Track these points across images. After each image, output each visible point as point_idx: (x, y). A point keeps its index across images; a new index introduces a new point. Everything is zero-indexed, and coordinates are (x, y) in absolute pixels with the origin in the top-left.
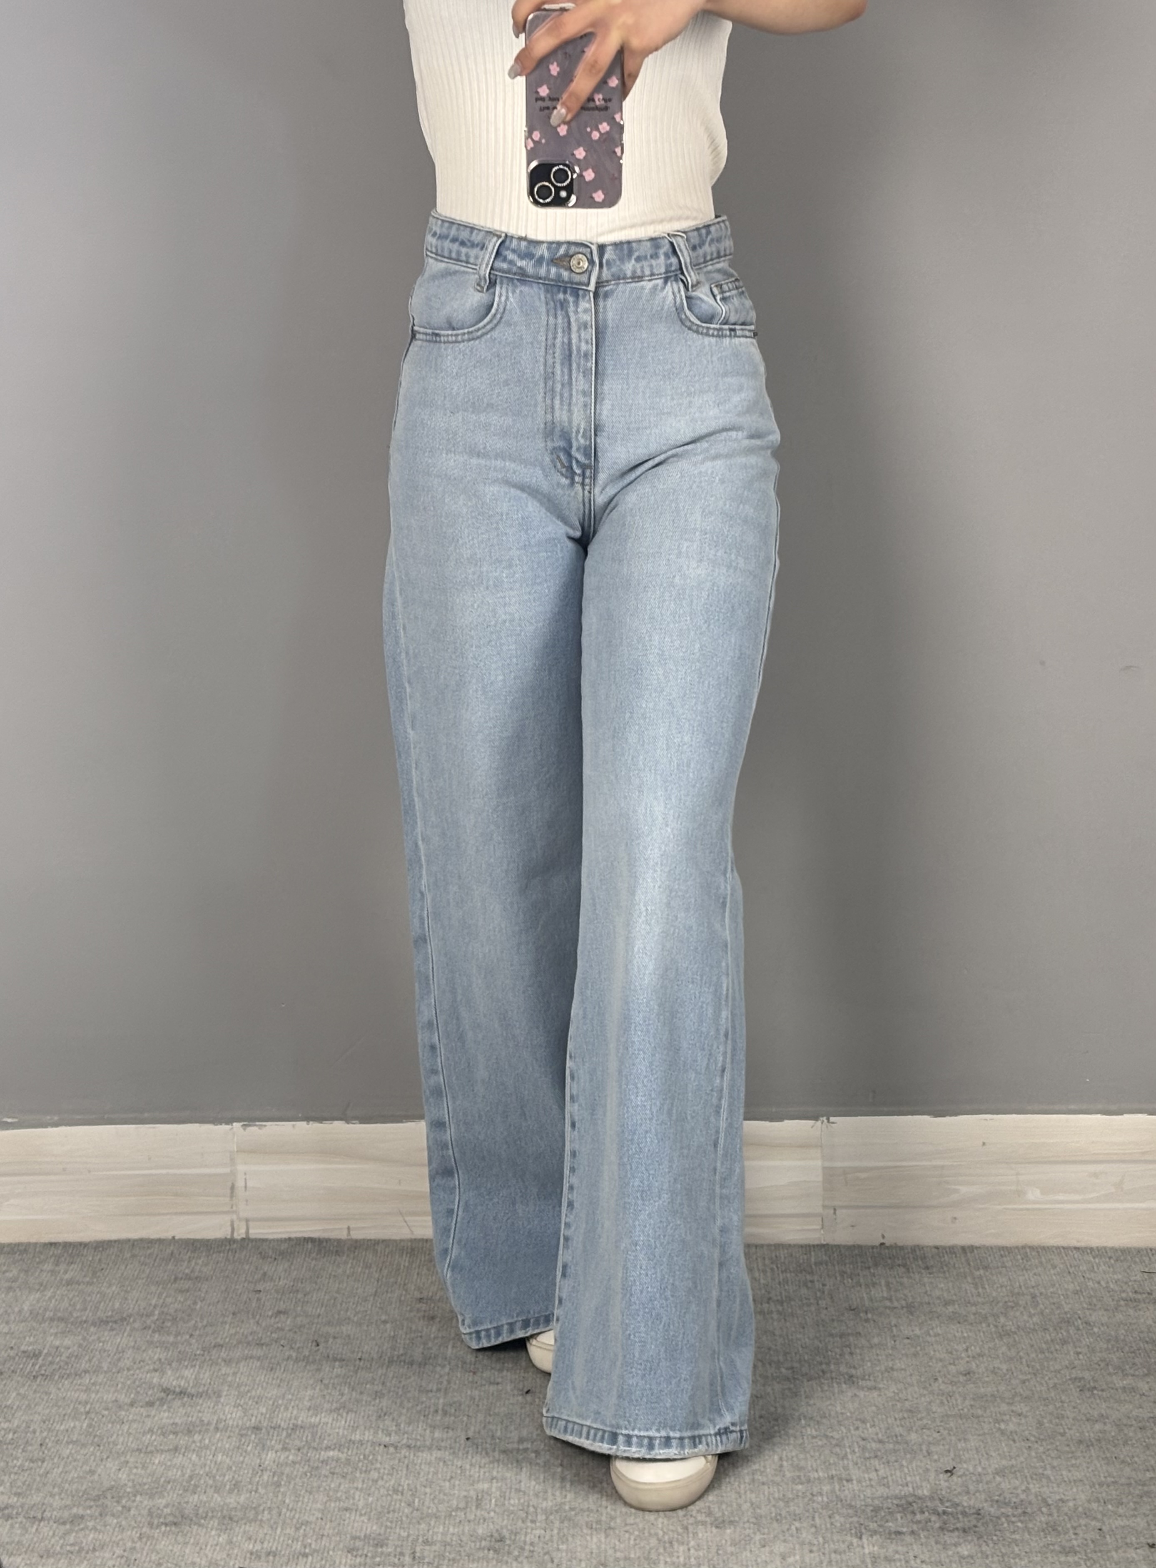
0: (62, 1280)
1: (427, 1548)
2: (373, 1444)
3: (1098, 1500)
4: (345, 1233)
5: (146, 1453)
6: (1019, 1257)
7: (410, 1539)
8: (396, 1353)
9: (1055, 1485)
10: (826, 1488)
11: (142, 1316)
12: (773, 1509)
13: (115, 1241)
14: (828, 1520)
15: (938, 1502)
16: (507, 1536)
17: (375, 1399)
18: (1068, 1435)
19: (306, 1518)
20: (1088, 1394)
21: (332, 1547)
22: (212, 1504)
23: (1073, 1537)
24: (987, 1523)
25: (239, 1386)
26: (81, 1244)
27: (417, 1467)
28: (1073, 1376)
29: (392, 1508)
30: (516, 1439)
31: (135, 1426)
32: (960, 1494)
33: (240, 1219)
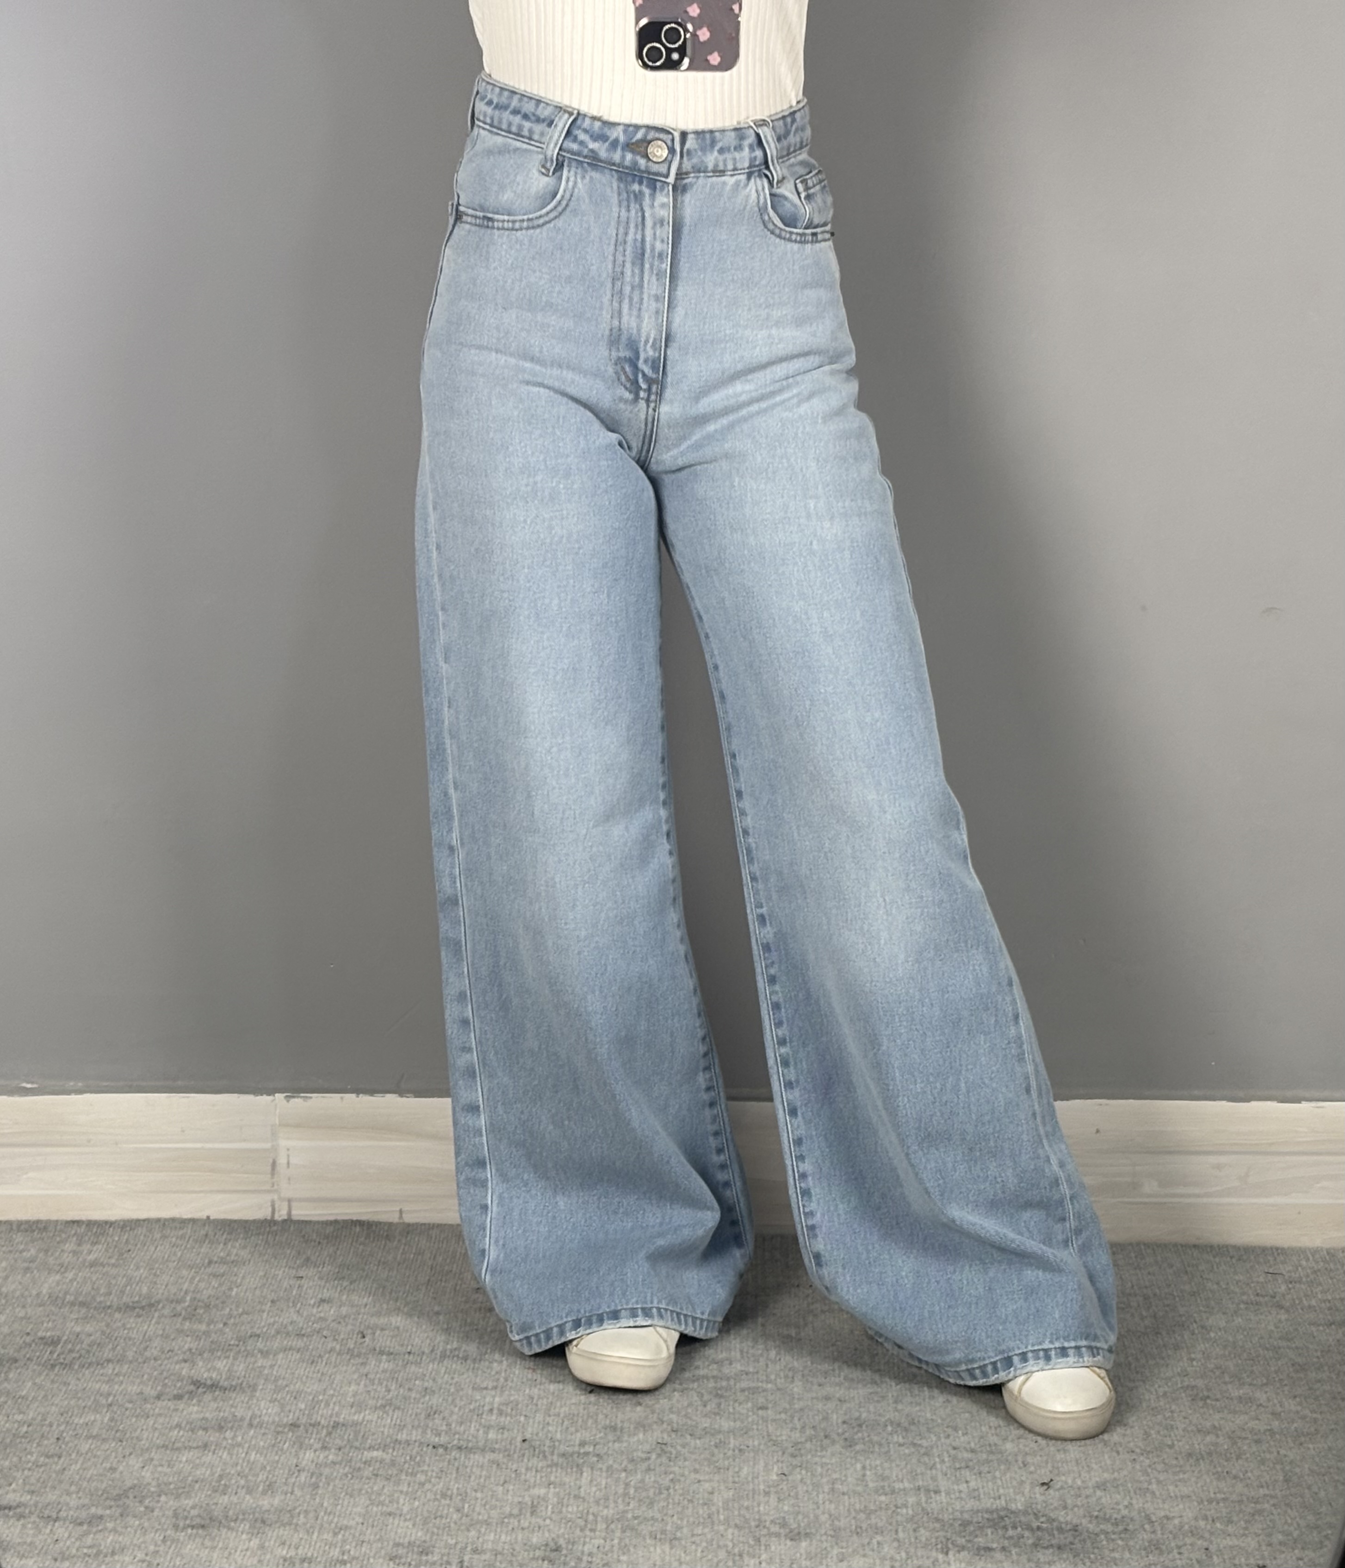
0: (85, 1260)
1: (476, 1556)
2: (421, 1443)
3: (1205, 1518)
4: (397, 1215)
5: (172, 1449)
6: (1133, 1255)
7: (459, 1547)
8: (449, 1347)
9: (1160, 1501)
10: (911, 1500)
11: (172, 1302)
12: (853, 1522)
13: (144, 1220)
14: (911, 1532)
15: (1032, 1517)
16: (564, 1546)
17: (424, 1396)
18: (1176, 1448)
19: (345, 1522)
20: (1201, 1404)
21: (372, 1554)
22: (243, 1506)
23: (1177, 1556)
24: (1084, 1541)
25: (276, 1380)
26: (106, 1222)
27: (468, 1470)
28: (1186, 1384)
29: (439, 1514)
30: (577, 1442)
31: (161, 1420)
32: (1056, 1508)
33: (280, 1198)
